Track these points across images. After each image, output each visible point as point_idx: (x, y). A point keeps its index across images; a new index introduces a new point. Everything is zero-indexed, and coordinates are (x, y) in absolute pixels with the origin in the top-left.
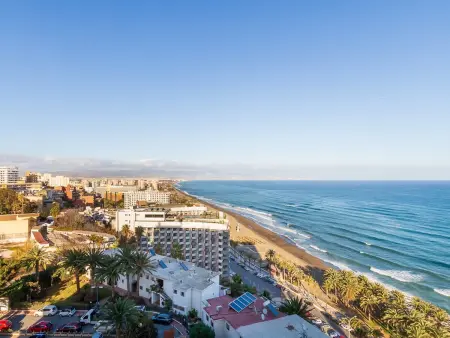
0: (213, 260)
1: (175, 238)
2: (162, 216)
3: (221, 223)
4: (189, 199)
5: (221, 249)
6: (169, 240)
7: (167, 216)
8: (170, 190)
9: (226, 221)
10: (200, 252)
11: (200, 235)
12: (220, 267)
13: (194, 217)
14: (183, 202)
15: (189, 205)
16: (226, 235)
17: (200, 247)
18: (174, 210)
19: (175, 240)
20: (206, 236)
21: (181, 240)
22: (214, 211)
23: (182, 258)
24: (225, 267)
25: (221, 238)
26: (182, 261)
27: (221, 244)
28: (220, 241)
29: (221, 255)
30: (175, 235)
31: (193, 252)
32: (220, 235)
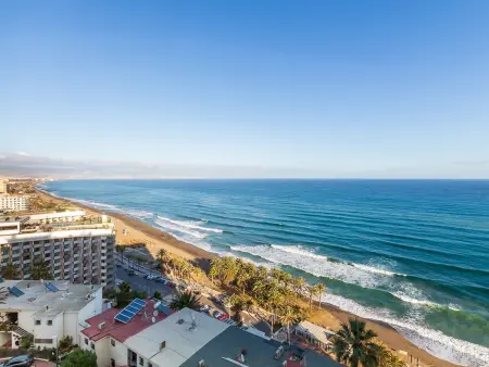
0: (93, 271)
1: (36, 253)
2: (15, 227)
3: (104, 227)
4: (59, 203)
5: (104, 258)
6: (28, 257)
7: (23, 227)
8: (28, 192)
9: (111, 225)
10: (76, 265)
11: (75, 246)
12: (104, 278)
13: (68, 224)
14: (50, 207)
15: (59, 210)
16: (111, 239)
17: (76, 259)
18: (35, 218)
19: (36, 257)
20: (85, 245)
21: (47, 255)
22: (96, 215)
23: (49, 277)
24: (109, 276)
25: (104, 245)
26: (47, 282)
27: (104, 251)
28: (103, 248)
29: (104, 265)
30: (37, 250)
31: (67, 267)
32: (103, 241)
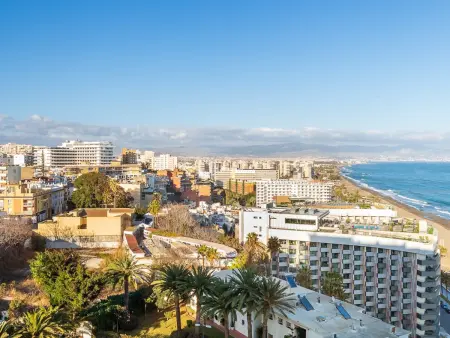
0: (406, 306)
1: (335, 261)
2: (312, 222)
3: (421, 240)
4: (366, 195)
5: (422, 290)
6: (325, 264)
7: (322, 222)
8: (333, 178)
9: (434, 238)
10: (381, 291)
11: (381, 260)
12: (421, 322)
13: (372, 227)
14: (353, 201)
15: (363, 206)
16: (432, 261)
17: (381, 281)
18: (335, 213)
19: (335, 265)
20: (393, 263)
21: (347, 266)
22: (411, 218)
24: (429, 322)
25: (422, 268)
27: (422, 279)
28: (419, 273)
29: (421, 300)
30: (336, 256)
31: (369, 289)
32: (420, 262)
